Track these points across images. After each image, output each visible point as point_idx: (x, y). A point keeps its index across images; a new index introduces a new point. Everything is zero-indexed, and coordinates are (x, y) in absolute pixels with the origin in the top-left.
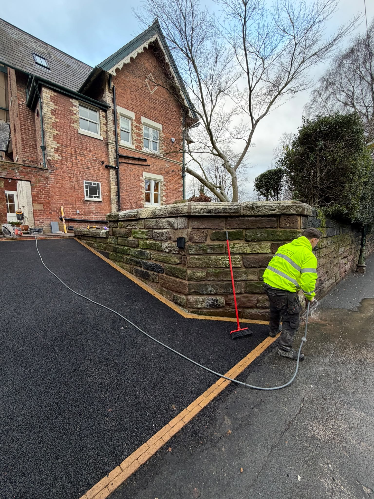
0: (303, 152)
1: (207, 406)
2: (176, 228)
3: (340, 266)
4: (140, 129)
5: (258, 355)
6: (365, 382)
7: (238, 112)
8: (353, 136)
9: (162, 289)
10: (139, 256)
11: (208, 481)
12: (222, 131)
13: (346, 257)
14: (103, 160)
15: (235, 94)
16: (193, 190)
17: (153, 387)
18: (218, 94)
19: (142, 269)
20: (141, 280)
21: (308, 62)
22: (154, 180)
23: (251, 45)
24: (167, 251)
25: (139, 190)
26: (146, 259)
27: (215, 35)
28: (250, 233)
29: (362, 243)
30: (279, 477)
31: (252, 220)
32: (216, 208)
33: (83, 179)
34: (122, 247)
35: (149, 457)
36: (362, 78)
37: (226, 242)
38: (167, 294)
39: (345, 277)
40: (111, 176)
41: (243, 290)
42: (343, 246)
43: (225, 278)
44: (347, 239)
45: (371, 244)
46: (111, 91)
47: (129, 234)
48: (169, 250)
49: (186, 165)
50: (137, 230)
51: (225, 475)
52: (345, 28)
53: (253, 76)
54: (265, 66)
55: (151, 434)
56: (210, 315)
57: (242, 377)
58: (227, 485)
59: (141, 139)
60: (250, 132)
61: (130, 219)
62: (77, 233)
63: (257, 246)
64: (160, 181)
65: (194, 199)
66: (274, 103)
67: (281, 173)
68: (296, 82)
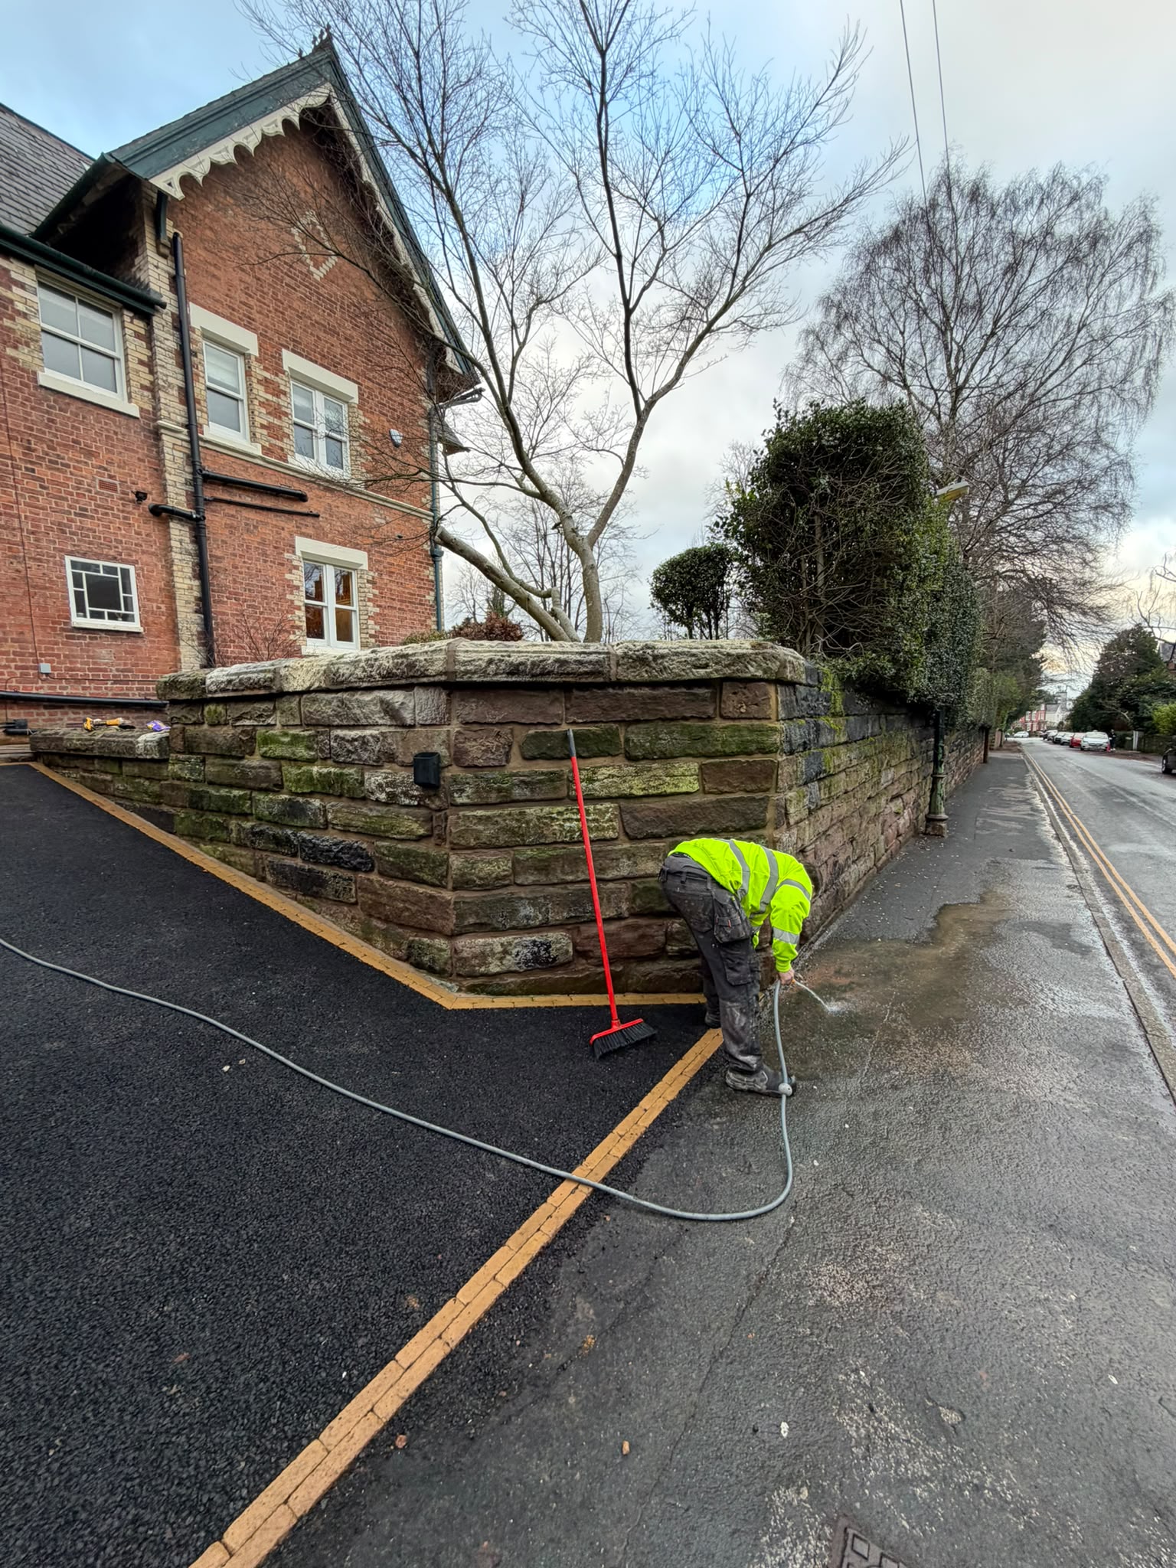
0: (779, 503)
1: (519, 1277)
2: (409, 722)
3: (885, 821)
4: (279, 392)
5: (671, 1098)
6: (945, 1128)
7: (593, 369)
8: (900, 468)
9: (369, 926)
10: (287, 820)
11: (524, 1508)
12: (551, 423)
13: (898, 796)
14: (141, 486)
15: (583, 314)
16: (471, 602)
17: (341, 1249)
18: (532, 309)
19: (298, 862)
20: (295, 899)
21: (782, 250)
22: (335, 564)
23: (624, 176)
24: (383, 797)
25: (282, 597)
26: (312, 828)
27: (516, 127)
28: (638, 736)
29: (936, 755)
30: (731, 1439)
31: (642, 696)
32: (535, 658)
33: (62, 550)
34: (223, 792)
35: (328, 1484)
36: (922, 312)
37: (568, 763)
38: (385, 937)
39: (897, 851)
40: (173, 543)
41: (624, 906)
42: (889, 766)
43: (572, 873)
44: (900, 746)
45: (957, 759)
46: (166, 251)
47: (247, 743)
48: (388, 794)
49: (441, 519)
50: (276, 731)
51: (578, 1476)
52: (870, 172)
53: (633, 266)
54: (669, 244)
55: (333, 1406)
56: (527, 993)
57: (625, 1170)
58: (582, 1505)
59: (285, 423)
60: (631, 432)
61: (247, 693)
62: (43, 746)
63: (660, 772)
64: (355, 567)
65: (467, 630)
66: (696, 353)
67: (723, 559)
68: (754, 301)
